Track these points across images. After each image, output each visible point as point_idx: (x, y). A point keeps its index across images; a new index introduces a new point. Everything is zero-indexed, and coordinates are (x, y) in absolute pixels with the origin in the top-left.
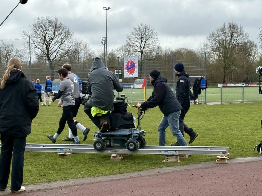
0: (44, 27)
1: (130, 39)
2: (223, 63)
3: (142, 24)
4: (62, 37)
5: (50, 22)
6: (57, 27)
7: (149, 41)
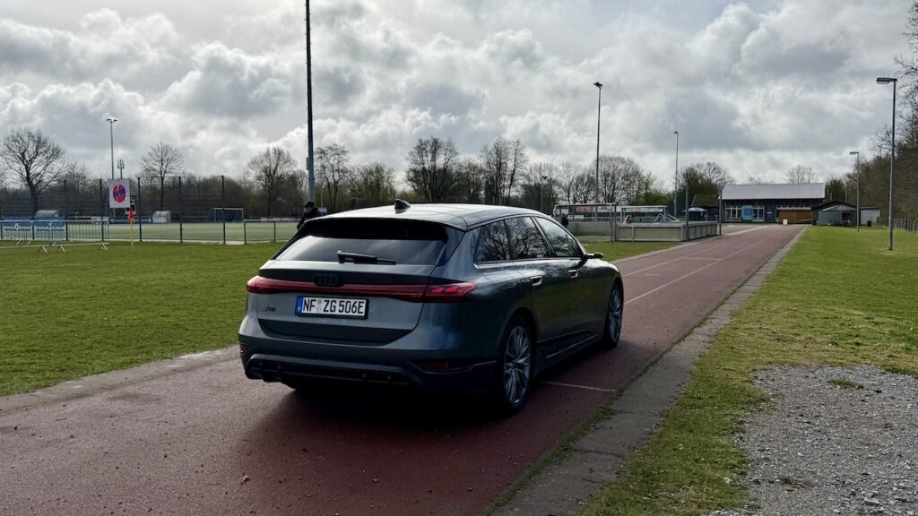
0: (21, 141)
1: (145, 161)
2: (267, 193)
3: (161, 143)
4: (49, 155)
5: (30, 135)
6: (40, 143)
7: (172, 164)
